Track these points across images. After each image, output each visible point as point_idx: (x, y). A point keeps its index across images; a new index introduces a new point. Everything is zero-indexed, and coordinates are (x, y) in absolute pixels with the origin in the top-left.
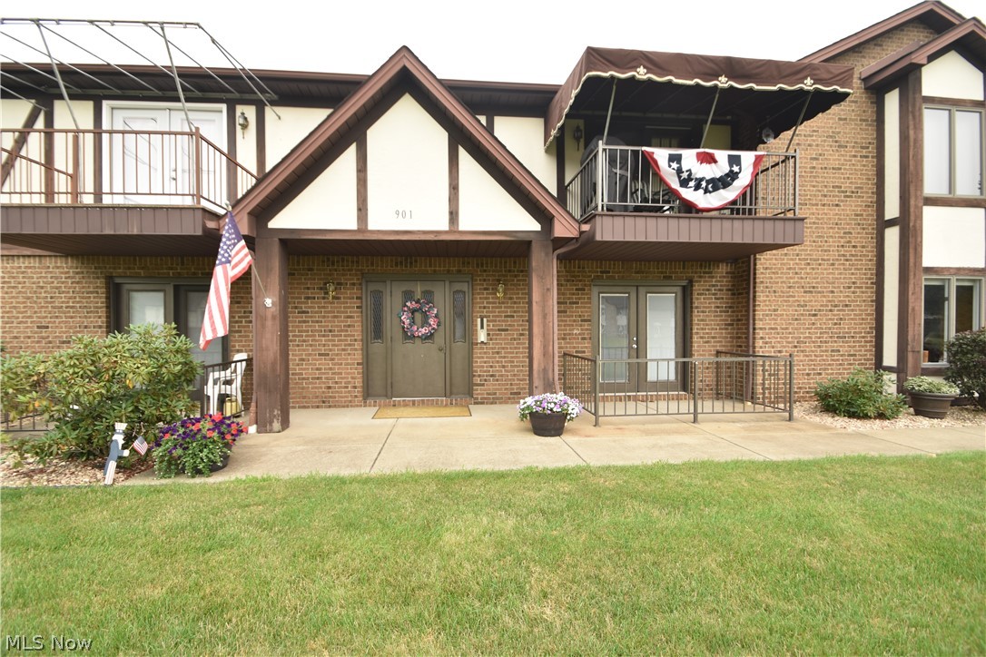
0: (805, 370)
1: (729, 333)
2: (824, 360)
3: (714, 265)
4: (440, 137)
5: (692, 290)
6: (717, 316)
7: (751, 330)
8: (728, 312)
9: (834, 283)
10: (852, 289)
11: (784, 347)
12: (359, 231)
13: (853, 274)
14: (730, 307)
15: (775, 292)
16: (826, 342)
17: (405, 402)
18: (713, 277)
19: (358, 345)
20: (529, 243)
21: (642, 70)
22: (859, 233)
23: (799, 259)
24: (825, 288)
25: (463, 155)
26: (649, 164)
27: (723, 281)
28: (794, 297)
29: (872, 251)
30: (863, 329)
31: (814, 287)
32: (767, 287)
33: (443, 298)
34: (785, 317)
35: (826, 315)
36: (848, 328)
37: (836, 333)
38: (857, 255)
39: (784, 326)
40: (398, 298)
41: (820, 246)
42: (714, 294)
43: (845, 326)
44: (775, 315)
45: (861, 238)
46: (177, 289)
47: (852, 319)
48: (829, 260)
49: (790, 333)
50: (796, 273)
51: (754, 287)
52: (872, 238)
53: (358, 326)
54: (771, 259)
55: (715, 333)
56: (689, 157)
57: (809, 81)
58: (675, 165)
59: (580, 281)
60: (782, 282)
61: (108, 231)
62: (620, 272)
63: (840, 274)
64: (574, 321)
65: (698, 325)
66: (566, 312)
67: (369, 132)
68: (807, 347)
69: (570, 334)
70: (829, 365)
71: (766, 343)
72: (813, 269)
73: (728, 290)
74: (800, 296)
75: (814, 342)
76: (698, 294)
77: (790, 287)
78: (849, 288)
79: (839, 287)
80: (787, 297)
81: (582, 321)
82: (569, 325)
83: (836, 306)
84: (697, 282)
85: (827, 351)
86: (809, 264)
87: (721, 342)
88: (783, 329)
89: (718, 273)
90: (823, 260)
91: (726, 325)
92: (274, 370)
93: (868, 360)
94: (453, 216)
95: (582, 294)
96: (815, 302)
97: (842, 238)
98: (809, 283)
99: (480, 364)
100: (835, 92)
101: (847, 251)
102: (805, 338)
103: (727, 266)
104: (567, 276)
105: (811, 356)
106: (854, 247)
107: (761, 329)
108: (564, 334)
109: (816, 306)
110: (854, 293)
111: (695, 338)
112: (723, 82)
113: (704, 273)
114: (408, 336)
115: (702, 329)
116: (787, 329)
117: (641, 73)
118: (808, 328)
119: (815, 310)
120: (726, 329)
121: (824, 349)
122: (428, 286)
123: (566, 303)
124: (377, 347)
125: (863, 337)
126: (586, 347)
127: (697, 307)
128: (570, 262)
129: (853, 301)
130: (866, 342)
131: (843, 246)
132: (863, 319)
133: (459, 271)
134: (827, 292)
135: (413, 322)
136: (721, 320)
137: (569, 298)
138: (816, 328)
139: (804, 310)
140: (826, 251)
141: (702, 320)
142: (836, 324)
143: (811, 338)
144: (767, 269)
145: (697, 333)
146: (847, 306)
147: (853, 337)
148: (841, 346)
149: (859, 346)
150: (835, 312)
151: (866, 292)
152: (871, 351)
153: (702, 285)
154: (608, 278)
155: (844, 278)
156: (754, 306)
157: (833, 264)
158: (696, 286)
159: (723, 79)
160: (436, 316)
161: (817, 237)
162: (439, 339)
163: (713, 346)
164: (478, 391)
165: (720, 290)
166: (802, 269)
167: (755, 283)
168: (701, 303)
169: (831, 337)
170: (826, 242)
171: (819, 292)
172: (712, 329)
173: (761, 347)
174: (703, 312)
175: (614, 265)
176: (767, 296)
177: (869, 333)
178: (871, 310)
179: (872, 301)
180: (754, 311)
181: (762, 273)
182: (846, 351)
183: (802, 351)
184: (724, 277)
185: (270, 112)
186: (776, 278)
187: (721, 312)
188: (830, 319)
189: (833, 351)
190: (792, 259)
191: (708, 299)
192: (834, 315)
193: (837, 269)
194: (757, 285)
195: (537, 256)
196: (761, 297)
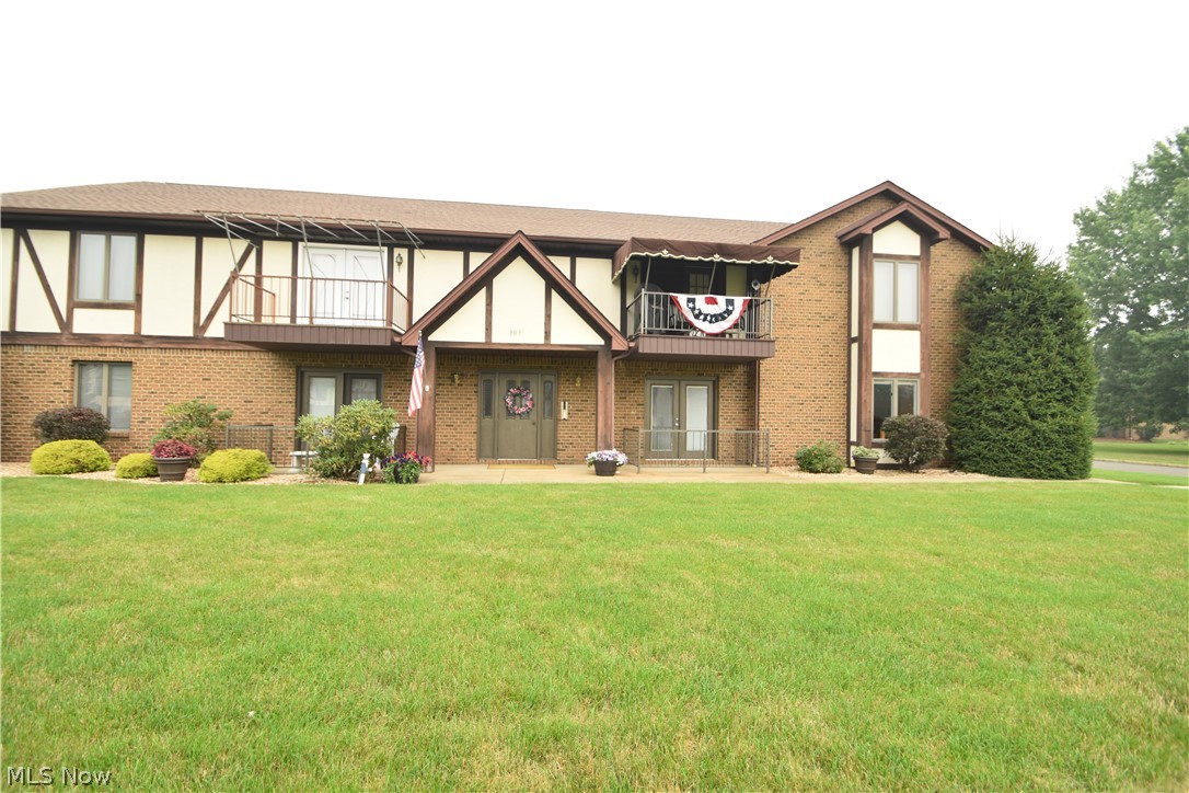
0: (795, 443)
2: (809, 436)
3: (734, 367)
4: (541, 283)
5: (718, 384)
6: (737, 403)
7: (757, 414)
9: (816, 381)
10: (830, 386)
11: (780, 426)
12: (486, 343)
13: (830, 375)
15: (773, 387)
16: (810, 423)
17: (508, 463)
18: (733, 375)
19: (474, 419)
20: (597, 352)
21: (665, 251)
22: (834, 346)
23: (791, 364)
24: (810, 385)
25: (554, 294)
26: (674, 302)
28: (787, 390)
29: (844, 359)
30: (838, 414)
31: (801, 384)
32: (767, 384)
33: (536, 386)
34: (780, 405)
35: (810, 404)
36: (826, 414)
37: (817, 417)
39: (780, 411)
40: (504, 386)
41: (806, 355)
42: (735, 387)
43: (824, 412)
44: (773, 403)
45: (835, 349)
46: (345, 375)
47: (829, 407)
48: (812, 365)
49: (784, 417)
50: (788, 374)
51: (759, 384)
52: (844, 350)
53: (475, 405)
54: (770, 364)
55: (735, 416)
56: (700, 300)
57: (770, 258)
58: (691, 305)
60: (778, 380)
61: (332, 342)
62: (665, 370)
63: (821, 375)
64: (632, 405)
65: (723, 410)
66: (626, 398)
67: (494, 280)
68: (797, 426)
69: (628, 415)
70: (813, 440)
71: (767, 423)
72: (801, 371)
74: (791, 390)
75: (801, 423)
76: (722, 387)
77: (784, 384)
78: (827, 385)
79: (819, 384)
80: (782, 391)
81: (637, 405)
82: (628, 408)
83: (817, 398)
84: (722, 378)
85: (811, 430)
86: (797, 368)
87: (739, 422)
88: (778, 413)
89: (738, 372)
90: (808, 365)
91: (744, 410)
93: (841, 437)
94: (547, 334)
95: (637, 385)
96: (802, 394)
97: (822, 349)
98: (797, 381)
99: (563, 434)
100: (787, 264)
101: (825, 359)
102: (795, 420)
103: (744, 367)
104: (627, 372)
105: (799, 433)
106: (830, 356)
107: (763, 413)
108: (624, 415)
109: (803, 397)
110: (830, 388)
111: (720, 420)
112: (717, 258)
113: (727, 372)
114: (510, 413)
115: (726, 413)
116: (782, 413)
117: (665, 254)
118: (797, 413)
119: (802, 400)
120: (743, 413)
121: (809, 428)
122: (526, 378)
123: (626, 392)
124: (488, 421)
125: (838, 420)
126: (640, 424)
127: (722, 397)
128: (629, 363)
129: (830, 394)
130: (840, 424)
131: (822, 355)
132: (837, 407)
133: (549, 367)
134: (811, 388)
135: (514, 404)
136: (739, 406)
137: (628, 388)
138: (803, 413)
139: (794, 400)
140: (810, 358)
141: (726, 406)
142: (817, 411)
143: (799, 420)
144: (767, 370)
145: (722, 416)
146: (825, 398)
147: (830, 420)
148: (821, 427)
149: (835, 427)
150: (817, 402)
151: (840, 388)
152: (845, 430)
153: (726, 381)
154: (657, 374)
155: (823, 378)
156: (759, 396)
157: (815, 368)
158: (721, 381)
159: (717, 256)
160: (532, 399)
161: (803, 348)
162: (533, 416)
163: (734, 425)
164: (561, 455)
165: (739, 384)
166: (792, 371)
167: (759, 380)
168: (725, 393)
169: (814, 420)
170: (810, 352)
171: (805, 388)
172: (733, 413)
173: (763, 426)
174: (727, 400)
175: (661, 364)
176: (768, 390)
177: (844, 417)
178: (843, 401)
179: (844, 395)
180: (759, 400)
181: (764, 373)
182: (825, 430)
183: (793, 430)
184: (742, 375)
185: (417, 253)
186: (774, 377)
187: (739, 400)
188: (813, 407)
189: (815, 430)
190: (785, 364)
191: (730, 390)
192: (816, 404)
193: (818, 371)
194: (760, 382)
195: (602, 362)
196: (763, 390)
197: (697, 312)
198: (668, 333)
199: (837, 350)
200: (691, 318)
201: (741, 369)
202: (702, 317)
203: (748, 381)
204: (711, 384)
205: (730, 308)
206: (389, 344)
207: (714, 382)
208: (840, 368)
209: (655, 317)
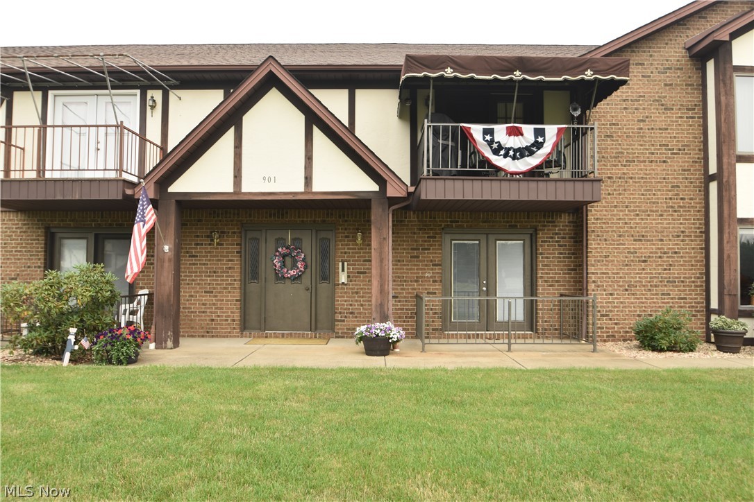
0: (636, 311)
1: (572, 278)
2: (654, 303)
3: (556, 215)
4: (300, 119)
5: (536, 238)
6: (560, 262)
7: (585, 275)
8: (571, 258)
9: (663, 232)
10: (681, 238)
11: (616, 290)
12: (235, 193)
13: (681, 224)
14: (573, 254)
15: (606, 240)
16: (656, 286)
17: (276, 337)
18: (556, 226)
19: (237, 284)
20: (370, 201)
21: (449, 70)
22: (686, 187)
23: (629, 211)
24: (654, 236)
25: (317, 132)
26: (466, 136)
27: (565, 230)
28: (624, 244)
29: (700, 203)
30: (693, 274)
31: (643, 236)
32: (598, 236)
33: (309, 244)
34: (616, 263)
35: (655, 261)
36: (678, 274)
37: (666, 278)
38: (685, 207)
39: (615, 271)
40: (271, 244)
41: (649, 199)
42: (557, 242)
43: (675, 272)
44: (606, 261)
45: (688, 191)
47: (682, 265)
48: (657, 211)
49: (621, 278)
50: (626, 223)
51: (587, 236)
52: (700, 191)
53: (237, 269)
54: (601, 211)
55: (559, 277)
56: (500, 131)
57: (589, 72)
58: (488, 138)
59: (432, 229)
60: (612, 232)
62: (468, 222)
63: (669, 223)
64: (426, 265)
65: (543, 269)
66: (418, 257)
67: (244, 118)
68: (638, 290)
69: (422, 277)
70: (660, 307)
71: (598, 286)
72: (642, 219)
73: (570, 238)
74: (629, 244)
75: (644, 286)
76: (542, 242)
77: (620, 236)
78: (678, 236)
79: (668, 236)
80: (618, 245)
81: (433, 265)
82: (422, 269)
83: (665, 253)
84: (541, 230)
85: (657, 294)
86: (638, 215)
87: (564, 285)
88: (613, 273)
89: (561, 222)
90: (651, 211)
91: (569, 270)
92: (169, 301)
93: (698, 303)
94: (308, 180)
95: (433, 241)
96: (645, 249)
97: (670, 191)
98: (638, 232)
99: (341, 302)
100: (612, 79)
101: (674, 203)
102: (635, 282)
103: (569, 215)
104: (419, 225)
105: (642, 298)
106: (682, 199)
107: (593, 273)
108: (417, 277)
109: (645, 253)
110: (682, 241)
111: (540, 282)
112: (518, 75)
113: (548, 222)
114: (280, 278)
115: (547, 273)
116: (618, 273)
117: (449, 72)
118: (638, 273)
119: (645, 257)
120: (569, 274)
121: (654, 292)
122: (298, 234)
123: (419, 249)
124: (253, 287)
125: (694, 282)
126: (437, 289)
127: (541, 254)
128: (422, 213)
129: (682, 249)
130: (696, 286)
131: (671, 199)
132: (692, 265)
133: (324, 221)
134: (656, 240)
135: (284, 265)
136: (564, 266)
137: (421, 245)
138: (646, 273)
139: (634, 257)
140: (654, 203)
141: (546, 265)
142: (665, 269)
143: (641, 282)
144: (597, 219)
145: (542, 277)
146: (676, 253)
147: (683, 282)
148: (671, 290)
149: (689, 290)
150: (665, 259)
151: (695, 240)
152: (701, 294)
153: (546, 234)
154: (457, 227)
155: (673, 228)
156: (587, 253)
157: (662, 215)
158: (540, 235)
159: (518, 73)
160: (304, 260)
161: (645, 190)
162: (306, 280)
163: (557, 290)
164: (340, 327)
165: (563, 238)
166: (631, 219)
167: (587, 232)
168: (545, 249)
169: (661, 282)
170: (654, 194)
171: (648, 240)
172: (556, 274)
173: (593, 290)
174: (547, 258)
175: (463, 215)
176: (599, 244)
177: (698, 278)
178: (700, 257)
179: (701, 249)
180: (587, 257)
181: (593, 223)
182: (677, 295)
183: (633, 294)
184: (567, 226)
185: (173, 95)
186: (607, 228)
187: (564, 258)
188: (660, 265)
189: (663, 294)
190: (621, 211)
191: (552, 246)
192: (664, 261)
193: (666, 219)
194: (589, 234)
195: (376, 212)
196: (592, 245)
197: (495, 146)
198: (460, 173)
199: (690, 191)
200: (488, 154)
201: (565, 219)
202: (502, 152)
203: (575, 234)
204: (527, 238)
205: (540, 140)
206: (120, 197)
207: (531, 234)
208: (695, 214)
209: (441, 155)
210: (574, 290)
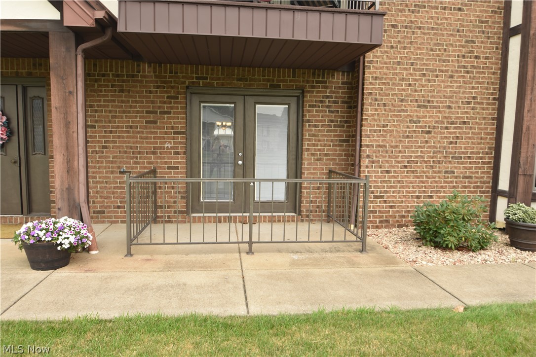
0: (415, 192)
1: (344, 150)
2: (436, 182)
3: (328, 74)
5: (303, 102)
6: (331, 131)
7: (358, 148)
8: (343, 126)
9: (451, 97)
10: (472, 105)
11: (393, 167)
13: (473, 88)
14: (346, 122)
15: (385, 105)
16: (439, 162)
18: (327, 87)
22: (482, 42)
23: (414, 69)
24: (442, 102)
27: (338, 93)
28: (406, 111)
29: (496, 64)
30: (481, 149)
31: (429, 102)
32: (376, 100)
33: (14, 105)
34: (395, 133)
35: (440, 133)
36: (465, 148)
37: (451, 153)
38: (479, 67)
39: (394, 144)
41: (438, 56)
42: (328, 107)
43: (462, 145)
44: (384, 131)
45: (484, 48)
47: (470, 138)
48: (447, 71)
49: (400, 152)
50: (410, 85)
51: (362, 100)
52: (497, 48)
54: (381, 68)
55: (328, 150)
59: (172, 88)
60: (393, 95)
62: (219, 79)
63: (460, 87)
64: (166, 133)
65: (309, 140)
66: (156, 122)
68: (418, 167)
69: (161, 148)
70: (442, 187)
71: (373, 162)
72: (429, 81)
73: (343, 102)
74: (412, 110)
75: (426, 162)
76: (310, 106)
77: (402, 101)
78: (469, 103)
79: (457, 102)
80: (399, 111)
81: (175, 133)
82: (160, 138)
83: (452, 123)
84: (309, 92)
85: (439, 172)
86: (424, 75)
87: (334, 159)
88: (392, 147)
89: (333, 83)
90: (441, 71)
91: (340, 141)
93: (484, 183)
95: (175, 103)
96: (429, 118)
97: (463, 47)
98: (423, 97)
101: (468, 62)
102: (417, 157)
103: (343, 75)
104: (157, 82)
105: (422, 177)
106: (476, 57)
107: (368, 146)
108: (154, 148)
109: (430, 122)
110: (473, 109)
111: (306, 155)
113: (318, 82)
115: (314, 145)
116: (397, 146)
118: (420, 147)
119: (429, 127)
120: (341, 146)
121: (437, 169)
123: (156, 112)
125: (481, 158)
126: (180, 163)
127: (308, 121)
128: (160, 66)
129: (472, 118)
130: (484, 163)
131: (464, 56)
132: (481, 138)
134: (444, 107)
136: (335, 136)
137: (160, 107)
138: (429, 147)
139: (416, 126)
140: (444, 61)
141: (314, 135)
142: (451, 143)
143: (423, 157)
144: (376, 78)
145: (308, 150)
146: (464, 123)
147: (469, 158)
148: (456, 168)
149: (476, 168)
150: (452, 130)
151: (487, 109)
152: (488, 173)
153: (315, 96)
154: (205, 85)
155: (464, 92)
156: (362, 120)
157: (452, 77)
158: (308, 97)
160: (8, 126)
161: (435, 44)
162: (13, 151)
163: (326, 164)
165: (335, 102)
166: (416, 80)
167: (363, 94)
168: (313, 116)
169: (445, 157)
170: (445, 50)
171: (435, 107)
172: (325, 145)
173: (367, 167)
174: (315, 126)
175: (213, 70)
176: (376, 110)
177: (487, 153)
178: (491, 129)
179: (493, 119)
180: (361, 126)
181: (371, 83)
182: (462, 173)
183: (413, 172)
184: (340, 88)
186: (387, 90)
187: (335, 126)
188: (446, 137)
189: (446, 172)
190: (405, 69)
191: (321, 111)
192: (450, 133)
193: (456, 81)
194: (365, 96)
195: (58, 52)
196: (369, 110)
199: (487, 49)
201: (339, 79)
203: (349, 98)
204: (293, 101)
207: (298, 98)
208: (490, 77)
210: (345, 165)
